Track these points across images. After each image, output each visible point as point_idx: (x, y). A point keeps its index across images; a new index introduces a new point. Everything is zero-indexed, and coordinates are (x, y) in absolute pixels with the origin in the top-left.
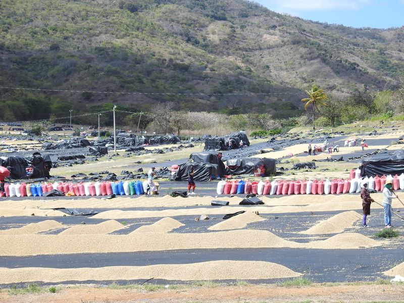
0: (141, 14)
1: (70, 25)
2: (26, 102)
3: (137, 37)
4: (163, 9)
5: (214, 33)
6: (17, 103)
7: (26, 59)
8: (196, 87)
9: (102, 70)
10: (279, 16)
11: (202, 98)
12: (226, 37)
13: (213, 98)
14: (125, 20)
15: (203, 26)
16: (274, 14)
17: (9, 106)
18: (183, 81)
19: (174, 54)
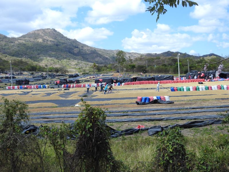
0: (59, 47)
1: (42, 49)
2: (31, 67)
3: (58, 52)
4: (64, 45)
5: (75, 51)
6: (29, 67)
7: (32, 57)
8: (71, 63)
9: (50, 59)
10: (90, 47)
11: (73, 66)
12: (78, 52)
13: (75, 66)
14: (55, 48)
15: (73, 49)
16: (89, 47)
17: (27, 68)
18: (68, 62)
19: (66, 56)
